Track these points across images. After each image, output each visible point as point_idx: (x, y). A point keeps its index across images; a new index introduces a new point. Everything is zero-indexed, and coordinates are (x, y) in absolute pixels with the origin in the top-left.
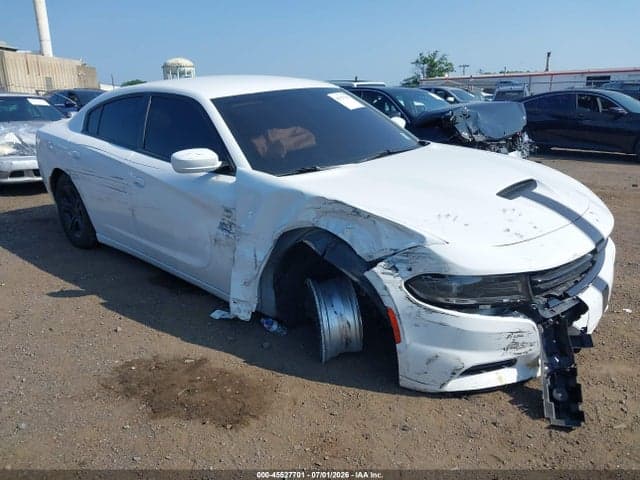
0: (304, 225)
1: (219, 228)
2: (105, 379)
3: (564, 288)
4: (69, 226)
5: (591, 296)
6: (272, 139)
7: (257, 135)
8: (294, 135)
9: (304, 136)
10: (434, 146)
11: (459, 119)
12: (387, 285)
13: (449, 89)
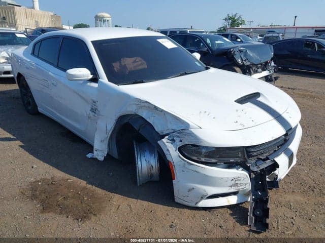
0: (130, 113)
1: (90, 110)
2: (23, 189)
3: (267, 154)
4: (26, 102)
5: (282, 160)
6: (123, 64)
7: (115, 61)
8: (135, 62)
9: (140, 63)
10: (213, 70)
11: (236, 53)
12: (169, 149)
13: (238, 35)
